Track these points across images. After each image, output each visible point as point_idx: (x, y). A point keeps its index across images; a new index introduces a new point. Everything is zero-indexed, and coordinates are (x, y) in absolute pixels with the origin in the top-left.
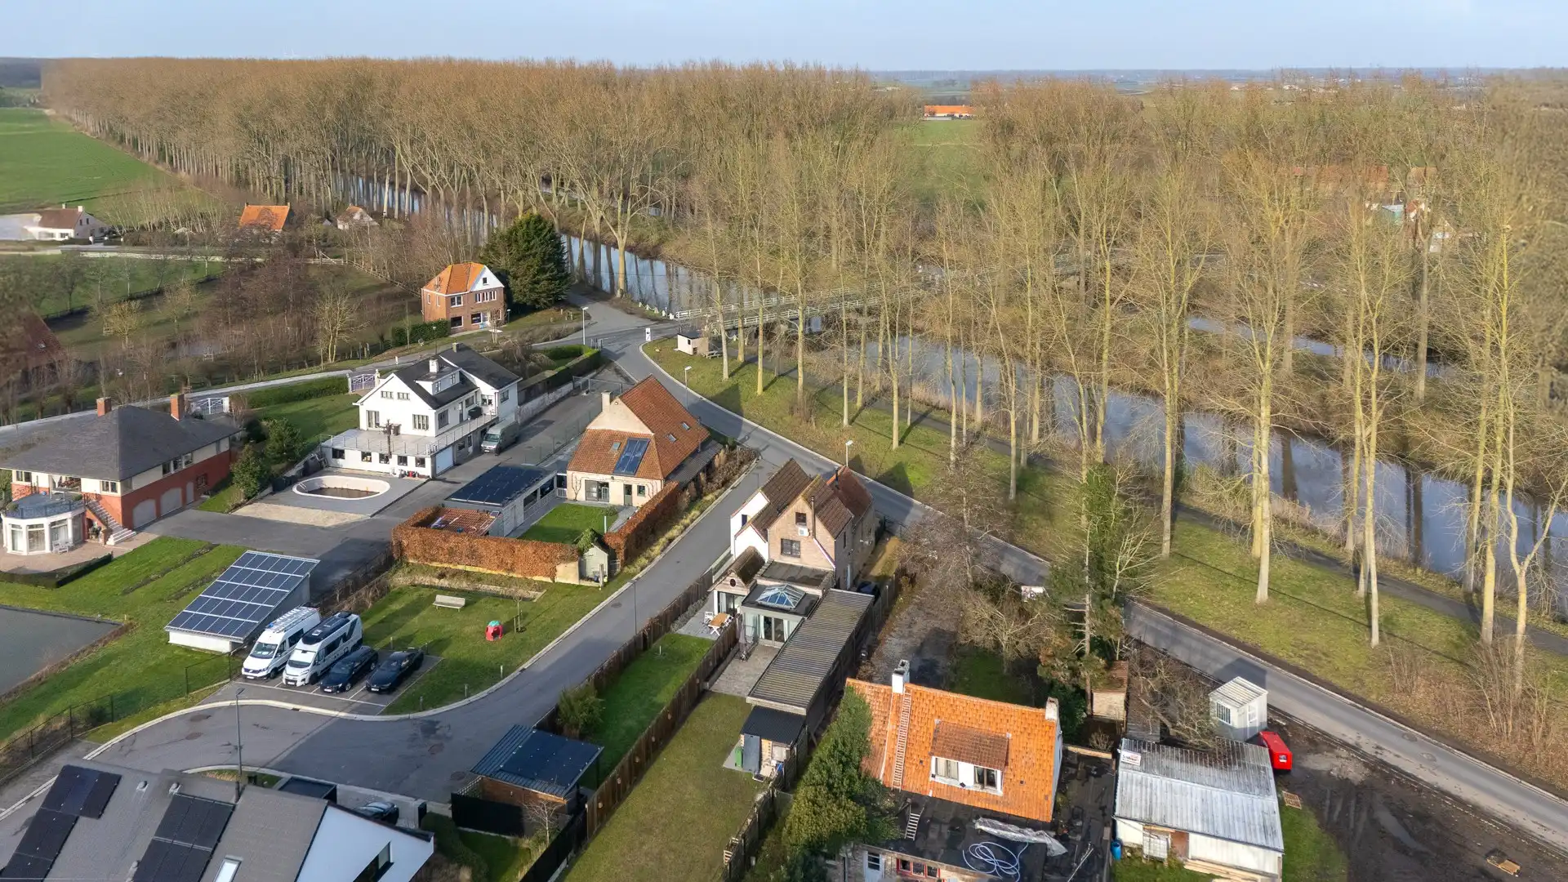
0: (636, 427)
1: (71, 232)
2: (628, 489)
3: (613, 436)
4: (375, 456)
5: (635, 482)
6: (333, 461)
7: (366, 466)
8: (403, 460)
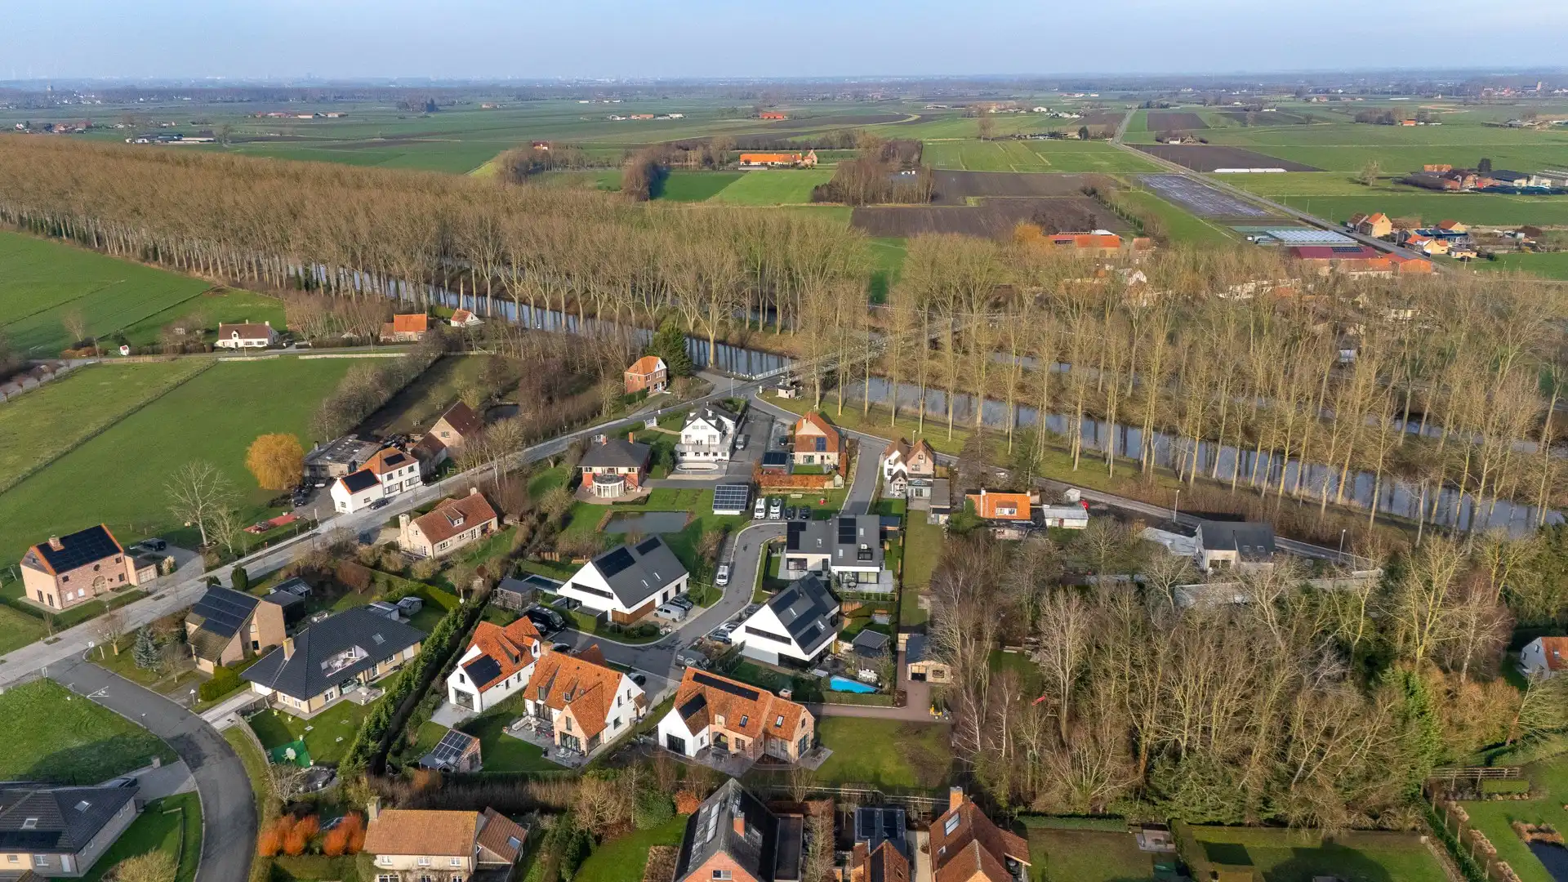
0: (818, 432)
1: (266, 340)
2: (822, 458)
3: (809, 437)
4: (702, 454)
5: (825, 454)
6: (680, 458)
7: (697, 458)
8: (715, 454)
